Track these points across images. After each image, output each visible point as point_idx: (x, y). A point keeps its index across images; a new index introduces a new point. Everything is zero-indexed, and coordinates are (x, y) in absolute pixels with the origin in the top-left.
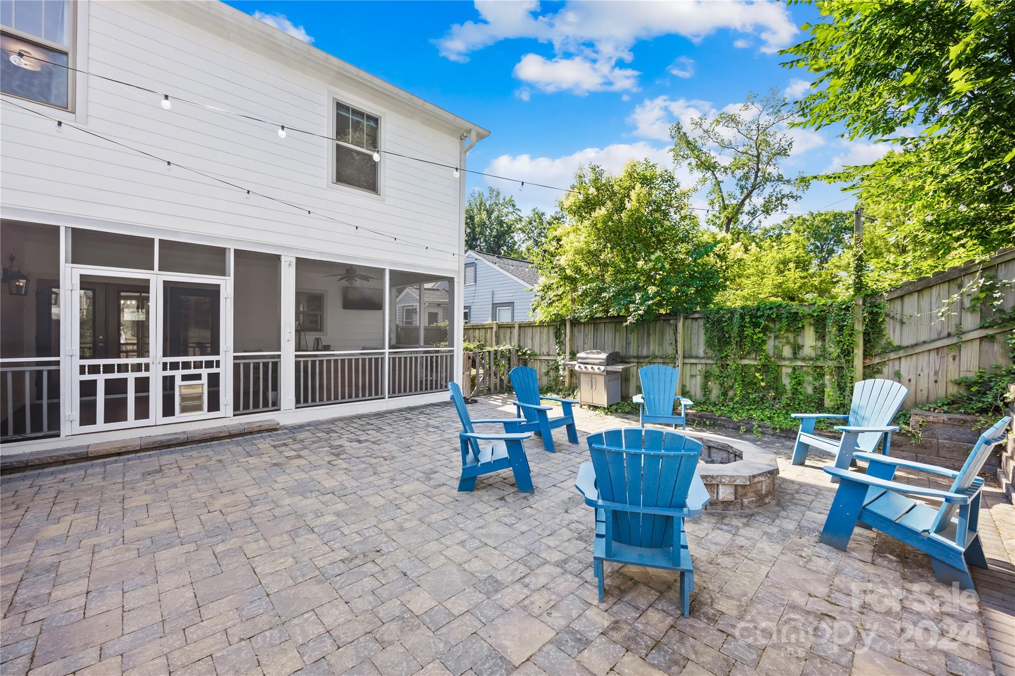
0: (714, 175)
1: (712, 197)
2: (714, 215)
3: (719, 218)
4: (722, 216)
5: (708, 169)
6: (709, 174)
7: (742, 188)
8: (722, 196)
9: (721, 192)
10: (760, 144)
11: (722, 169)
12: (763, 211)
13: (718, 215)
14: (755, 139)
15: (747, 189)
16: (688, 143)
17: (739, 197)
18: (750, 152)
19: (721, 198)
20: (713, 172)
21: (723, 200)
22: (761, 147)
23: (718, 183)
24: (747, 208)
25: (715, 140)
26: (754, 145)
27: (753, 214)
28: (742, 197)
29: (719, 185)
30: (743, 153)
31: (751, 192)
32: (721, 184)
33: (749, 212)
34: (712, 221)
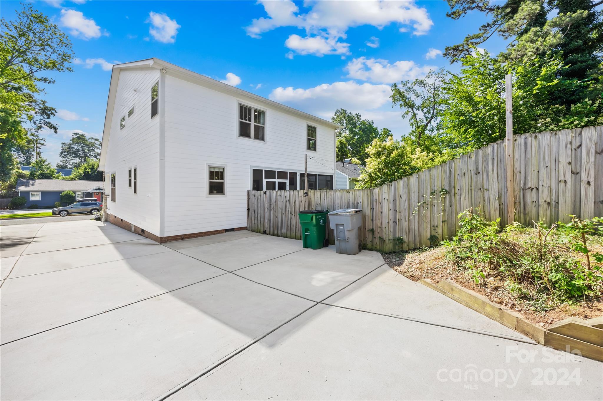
0: (413, 110)
1: (412, 122)
2: (413, 131)
3: (415, 132)
4: (417, 131)
5: (410, 107)
6: (410, 110)
7: (427, 118)
8: (417, 121)
9: (416, 119)
10: (435, 96)
11: (417, 108)
12: (437, 130)
13: (415, 131)
14: (433, 93)
15: (429, 118)
16: (400, 93)
17: (425, 122)
18: (430, 99)
19: (416, 122)
20: (412, 109)
21: (417, 123)
22: (436, 97)
23: (415, 115)
24: (429, 128)
25: (413, 93)
26: (432, 96)
27: (432, 131)
28: (427, 122)
29: (415, 116)
30: (427, 100)
31: (431, 120)
32: (416, 115)
33: (430, 130)
34: (412, 134)
